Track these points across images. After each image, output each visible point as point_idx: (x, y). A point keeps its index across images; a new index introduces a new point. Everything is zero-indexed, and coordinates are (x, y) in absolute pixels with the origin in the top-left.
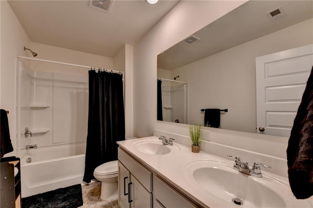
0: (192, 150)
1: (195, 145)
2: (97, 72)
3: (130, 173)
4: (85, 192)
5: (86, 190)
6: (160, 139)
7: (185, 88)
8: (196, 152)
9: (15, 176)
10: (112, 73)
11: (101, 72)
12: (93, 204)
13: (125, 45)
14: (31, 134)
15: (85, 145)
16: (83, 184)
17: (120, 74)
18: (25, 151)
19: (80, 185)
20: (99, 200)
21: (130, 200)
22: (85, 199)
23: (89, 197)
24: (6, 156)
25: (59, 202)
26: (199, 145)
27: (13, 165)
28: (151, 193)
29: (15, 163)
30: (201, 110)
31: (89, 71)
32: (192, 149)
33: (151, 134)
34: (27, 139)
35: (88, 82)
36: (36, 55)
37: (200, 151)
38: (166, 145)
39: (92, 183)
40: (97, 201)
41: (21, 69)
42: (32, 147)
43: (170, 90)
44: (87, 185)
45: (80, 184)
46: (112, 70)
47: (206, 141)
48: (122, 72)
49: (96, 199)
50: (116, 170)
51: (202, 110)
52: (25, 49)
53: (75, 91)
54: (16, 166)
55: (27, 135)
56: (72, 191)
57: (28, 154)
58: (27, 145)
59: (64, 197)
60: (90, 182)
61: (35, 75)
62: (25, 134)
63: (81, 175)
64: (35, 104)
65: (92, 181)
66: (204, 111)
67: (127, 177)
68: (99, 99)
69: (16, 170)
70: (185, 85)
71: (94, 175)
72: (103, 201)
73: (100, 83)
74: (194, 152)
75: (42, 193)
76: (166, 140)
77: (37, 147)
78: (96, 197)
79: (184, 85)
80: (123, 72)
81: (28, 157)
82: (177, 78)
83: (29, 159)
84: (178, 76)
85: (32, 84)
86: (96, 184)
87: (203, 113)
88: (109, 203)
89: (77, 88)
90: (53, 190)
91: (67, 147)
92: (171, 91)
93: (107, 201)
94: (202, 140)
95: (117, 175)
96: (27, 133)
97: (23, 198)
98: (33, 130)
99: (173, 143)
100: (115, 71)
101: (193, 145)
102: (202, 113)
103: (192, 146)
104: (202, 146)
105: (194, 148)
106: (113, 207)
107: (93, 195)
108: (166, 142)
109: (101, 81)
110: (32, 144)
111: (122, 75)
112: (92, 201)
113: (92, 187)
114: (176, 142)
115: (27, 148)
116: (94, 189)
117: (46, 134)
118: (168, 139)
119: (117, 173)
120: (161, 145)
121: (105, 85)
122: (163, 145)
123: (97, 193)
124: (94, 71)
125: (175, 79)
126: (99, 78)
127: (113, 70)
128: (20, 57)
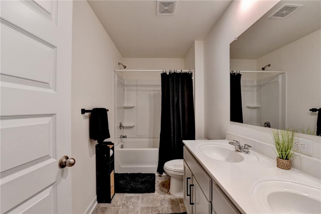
0: (277, 165)
1: (283, 159)
2: (168, 74)
3: (193, 175)
4: (158, 182)
5: (158, 180)
6: (231, 144)
7: (280, 80)
8: (283, 169)
9: (110, 156)
10: (182, 73)
11: (172, 73)
12: (163, 194)
13: (194, 42)
14: (123, 127)
15: (159, 140)
16: (157, 174)
17: (190, 72)
18: (120, 139)
19: (154, 175)
20: (168, 192)
21: (191, 202)
22: (157, 188)
23: (160, 188)
24: (106, 140)
25: (138, 184)
26: (291, 159)
27: (109, 147)
28: (211, 202)
29: (111, 146)
30: (310, 110)
31: (161, 74)
32: (277, 163)
33: (222, 137)
34: (121, 130)
35: (161, 84)
36: (126, 67)
37: (292, 168)
38: (239, 152)
39: (164, 176)
40: (166, 193)
41: (116, 79)
42: (124, 137)
43: (255, 84)
44: (160, 176)
45: (154, 173)
46: (181, 70)
47: (302, 155)
48: (191, 70)
49: (166, 191)
50: (182, 168)
51: (314, 110)
52: (119, 64)
53: (152, 93)
54: (111, 149)
55: (121, 127)
56: (148, 178)
57: (121, 141)
58: (121, 135)
59: (142, 181)
60: (162, 174)
61: (126, 83)
62: (120, 127)
63: (156, 166)
64: (126, 105)
65: (164, 174)
66: (317, 112)
67: (190, 178)
68: (170, 99)
69: (111, 152)
70: (280, 76)
71: (164, 169)
72: (171, 195)
73: (170, 84)
74: (280, 167)
75: (128, 173)
76: (239, 146)
77: (127, 137)
78: (166, 189)
79: (278, 75)
80: (193, 70)
81: (122, 144)
82: (267, 68)
83: (122, 145)
84: (268, 64)
85: (124, 89)
86: (167, 177)
87: (315, 115)
88: (176, 199)
89: (154, 91)
90: (136, 173)
91: (147, 140)
92: (258, 86)
93: (174, 196)
94: (295, 153)
95: (182, 174)
96: (121, 126)
97: (116, 173)
98: (124, 125)
99: (250, 150)
100: (184, 71)
101: (279, 158)
102: (312, 115)
103: (277, 159)
104: (296, 161)
105: (281, 162)
106: (179, 203)
107: (163, 187)
108: (240, 148)
109: (172, 82)
110: (124, 135)
111: (192, 74)
112: (162, 191)
113: (164, 179)
114: (254, 150)
115: (121, 137)
116: (165, 182)
117: (133, 128)
118: (242, 144)
119: (183, 172)
120: (232, 151)
121: (175, 85)
122: (235, 151)
123: (167, 186)
124: (166, 73)
125: (263, 69)
126: (170, 79)
127: (183, 70)
128: (115, 70)
